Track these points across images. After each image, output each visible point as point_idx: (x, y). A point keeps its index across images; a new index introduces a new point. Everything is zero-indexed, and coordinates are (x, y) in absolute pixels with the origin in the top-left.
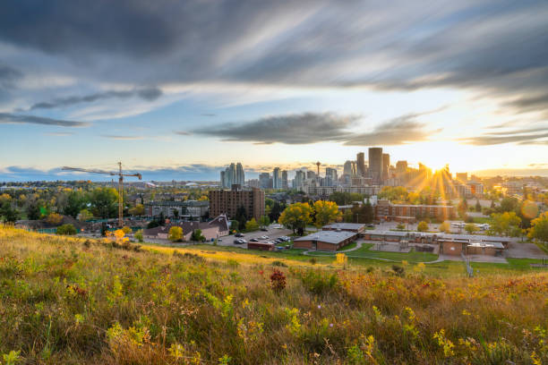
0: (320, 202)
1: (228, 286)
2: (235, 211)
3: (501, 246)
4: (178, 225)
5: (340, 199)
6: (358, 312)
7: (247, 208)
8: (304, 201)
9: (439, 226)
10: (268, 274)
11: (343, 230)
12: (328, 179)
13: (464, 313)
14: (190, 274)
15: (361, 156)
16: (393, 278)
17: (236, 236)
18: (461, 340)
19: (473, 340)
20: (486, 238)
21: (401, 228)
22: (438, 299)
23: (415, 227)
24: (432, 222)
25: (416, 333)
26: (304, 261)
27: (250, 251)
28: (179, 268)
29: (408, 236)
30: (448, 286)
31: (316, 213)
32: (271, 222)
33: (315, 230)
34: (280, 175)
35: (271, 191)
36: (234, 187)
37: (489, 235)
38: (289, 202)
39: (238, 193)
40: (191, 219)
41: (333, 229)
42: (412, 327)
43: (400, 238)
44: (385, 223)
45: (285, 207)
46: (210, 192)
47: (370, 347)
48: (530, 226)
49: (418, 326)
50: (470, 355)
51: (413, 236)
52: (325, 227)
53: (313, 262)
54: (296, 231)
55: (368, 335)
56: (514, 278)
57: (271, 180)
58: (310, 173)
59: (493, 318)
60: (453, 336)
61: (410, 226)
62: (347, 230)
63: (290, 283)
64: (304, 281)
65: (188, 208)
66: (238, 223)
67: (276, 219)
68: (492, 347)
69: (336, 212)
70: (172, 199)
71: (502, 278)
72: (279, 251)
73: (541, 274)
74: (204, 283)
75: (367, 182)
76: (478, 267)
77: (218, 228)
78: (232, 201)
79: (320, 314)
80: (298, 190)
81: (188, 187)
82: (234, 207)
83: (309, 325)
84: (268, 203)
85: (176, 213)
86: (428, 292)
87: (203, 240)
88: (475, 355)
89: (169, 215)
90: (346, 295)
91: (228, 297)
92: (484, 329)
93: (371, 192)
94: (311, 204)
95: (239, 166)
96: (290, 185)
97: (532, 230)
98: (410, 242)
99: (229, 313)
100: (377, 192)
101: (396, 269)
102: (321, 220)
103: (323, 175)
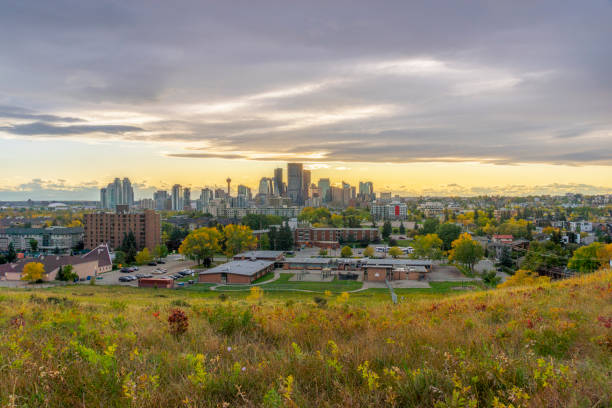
0: (230, 226)
1: (108, 334)
2: (121, 239)
3: (424, 269)
4: (38, 260)
5: (255, 222)
6: (275, 351)
7: (137, 236)
8: (211, 225)
9: (363, 250)
10: (165, 316)
11: (258, 259)
12: (240, 199)
13: (389, 341)
14: (55, 324)
15: (279, 172)
16: (314, 310)
17: (123, 271)
18: (386, 370)
19: (397, 369)
20: (410, 262)
21: (323, 254)
22: (362, 329)
23: (338, 253)
24: (357, 247)
25: (338, 369)
26: (212, 298)
27: (143, 290)
28: (38, 317)
29: (331, 263)
30: (373, 315)
31: (226, 239)
32: (170, 251)
33: (225, 260)
34: (181, 194)
35: (170, 214)
36: (119, 208)
37: (414, 258)
38: (192, 227)
39: (124, 216)
40: (57, 251)
41: (246, 258)
42: (335, 361)
43: (322, 265)
44: (307, 249)
45: (187, 233)
46: (85, 216)
47: (289, 389)
48: (451, 248)
49: (342, 360)
50: (394, 385)
51: (336, 263)
52: (237, 256)
53: (223, 298)
54: (202, 262)
55: (286, 376)
56: (436, 302)
57: (170, 200)
58: (219, 192)
59: (416, 345)
60: (378, 366)
61: (333, 251)
62: (262, 259)
63: (193, 325)
64: (211, 321)
65: (53, 237)
66: (125, 255)
67: (176, 249)
68: (416, 374)
69: (250, 237)
70: (28, 226)
71: (424, 302)
72: (180, 288)
73: (461, 297)
74: (75, 333)
75: (286, 202)
76: (402, 294)
77: (96, 263)
78: (116, 227)
79: (231, 358)
80: (204, 212)
81: (51, 209)
82: (119, 235)
83: (218, 373)
84: (165, 228)
85: (34, 245)
86: (352, 322)
87: (75, 278)
88: (399, 386)
89: (23, 247)
90: (262, 333)
91: (110, 348)
92: (408, 356)
93: (290, 214)
94: (220, 228)
95: (127, 181)
96: (194, 206)
97: (452, 252)
98: (333, 269)
99: (111, 369)
100: (296, 214)
101: (318, 301)
102: (231, 248)
103: (234, 194)
